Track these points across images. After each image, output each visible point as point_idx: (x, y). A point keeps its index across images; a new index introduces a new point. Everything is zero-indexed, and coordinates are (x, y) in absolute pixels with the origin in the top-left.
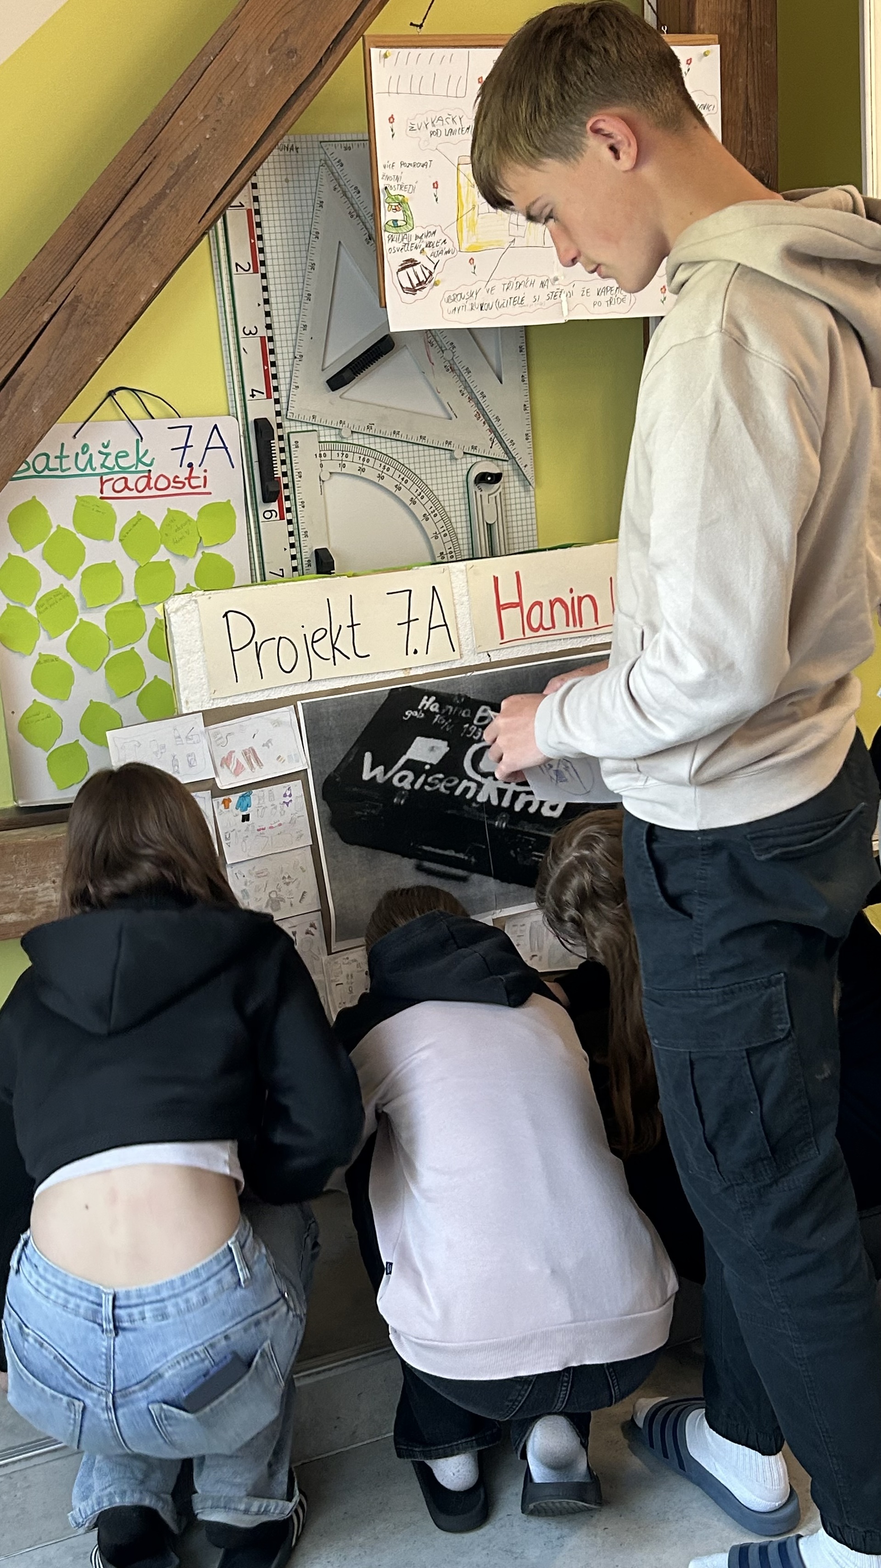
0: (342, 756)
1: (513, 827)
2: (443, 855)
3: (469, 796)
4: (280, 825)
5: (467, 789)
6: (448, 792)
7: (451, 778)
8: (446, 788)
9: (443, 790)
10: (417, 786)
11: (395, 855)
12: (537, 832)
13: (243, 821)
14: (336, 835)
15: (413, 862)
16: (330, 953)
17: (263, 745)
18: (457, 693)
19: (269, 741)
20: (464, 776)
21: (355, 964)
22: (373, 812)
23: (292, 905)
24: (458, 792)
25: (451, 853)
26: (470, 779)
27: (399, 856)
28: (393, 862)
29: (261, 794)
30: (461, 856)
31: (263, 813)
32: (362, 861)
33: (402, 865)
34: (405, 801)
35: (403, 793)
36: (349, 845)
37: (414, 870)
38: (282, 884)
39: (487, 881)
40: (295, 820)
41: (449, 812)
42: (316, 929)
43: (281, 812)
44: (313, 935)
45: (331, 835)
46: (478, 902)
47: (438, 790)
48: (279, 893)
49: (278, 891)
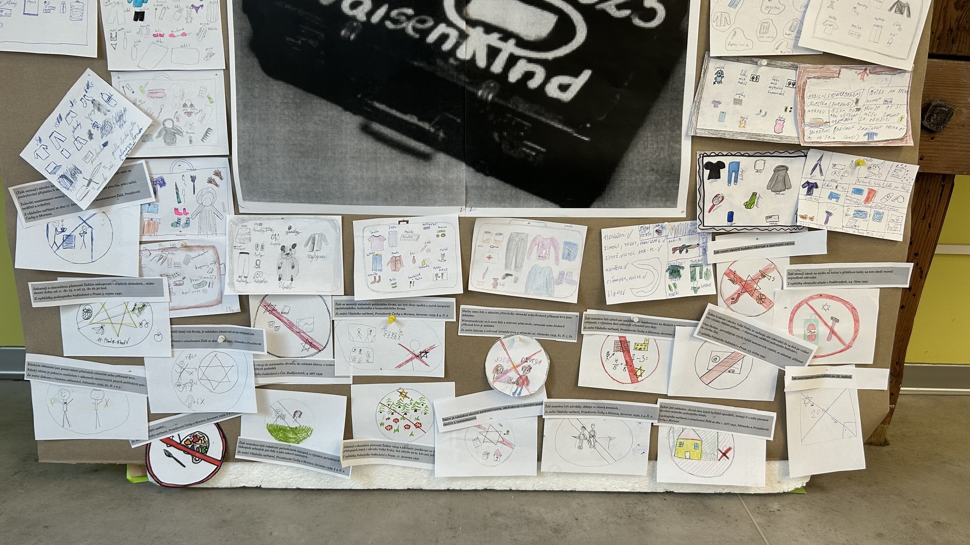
1: (501, 102)
2: (402, 120)
3: (447, 46)
4: (184, 34)
5: (444, 37)
6: (417, 36)
7: (424, 17)
8: (414, 29)
9: (410, 31)
10: (375, 19)
11: (334, 106)
12: (535, 116)
13: (135, 19)
14: (255, 62)
15: (357, 120)
16: (237, 212)
20: (442, 17)
21: (271, 233)
22: (311, 42)
23: (191, 141)
24: (432, 38)
25: (413, 119)
26: (450, 24)
27: (339, 108)
28: (330, 113)
30: (426, 126)
31: (162, 14)
32: (287, 103)
33: (342, 121)
34: (357, 36)
35: (355, 24)
36: (271, 79)
37: (358, 131)
38: (181, 113)
39: (456, 166)
40: (205, 33)
41: (416, 63)
42: (221, 179)
43: (187, 19)
44: (217, 185)
45: (249, 61)
46: (442, 190)
47: (403, 30)
48: (176, 124)
49: (175, 120)
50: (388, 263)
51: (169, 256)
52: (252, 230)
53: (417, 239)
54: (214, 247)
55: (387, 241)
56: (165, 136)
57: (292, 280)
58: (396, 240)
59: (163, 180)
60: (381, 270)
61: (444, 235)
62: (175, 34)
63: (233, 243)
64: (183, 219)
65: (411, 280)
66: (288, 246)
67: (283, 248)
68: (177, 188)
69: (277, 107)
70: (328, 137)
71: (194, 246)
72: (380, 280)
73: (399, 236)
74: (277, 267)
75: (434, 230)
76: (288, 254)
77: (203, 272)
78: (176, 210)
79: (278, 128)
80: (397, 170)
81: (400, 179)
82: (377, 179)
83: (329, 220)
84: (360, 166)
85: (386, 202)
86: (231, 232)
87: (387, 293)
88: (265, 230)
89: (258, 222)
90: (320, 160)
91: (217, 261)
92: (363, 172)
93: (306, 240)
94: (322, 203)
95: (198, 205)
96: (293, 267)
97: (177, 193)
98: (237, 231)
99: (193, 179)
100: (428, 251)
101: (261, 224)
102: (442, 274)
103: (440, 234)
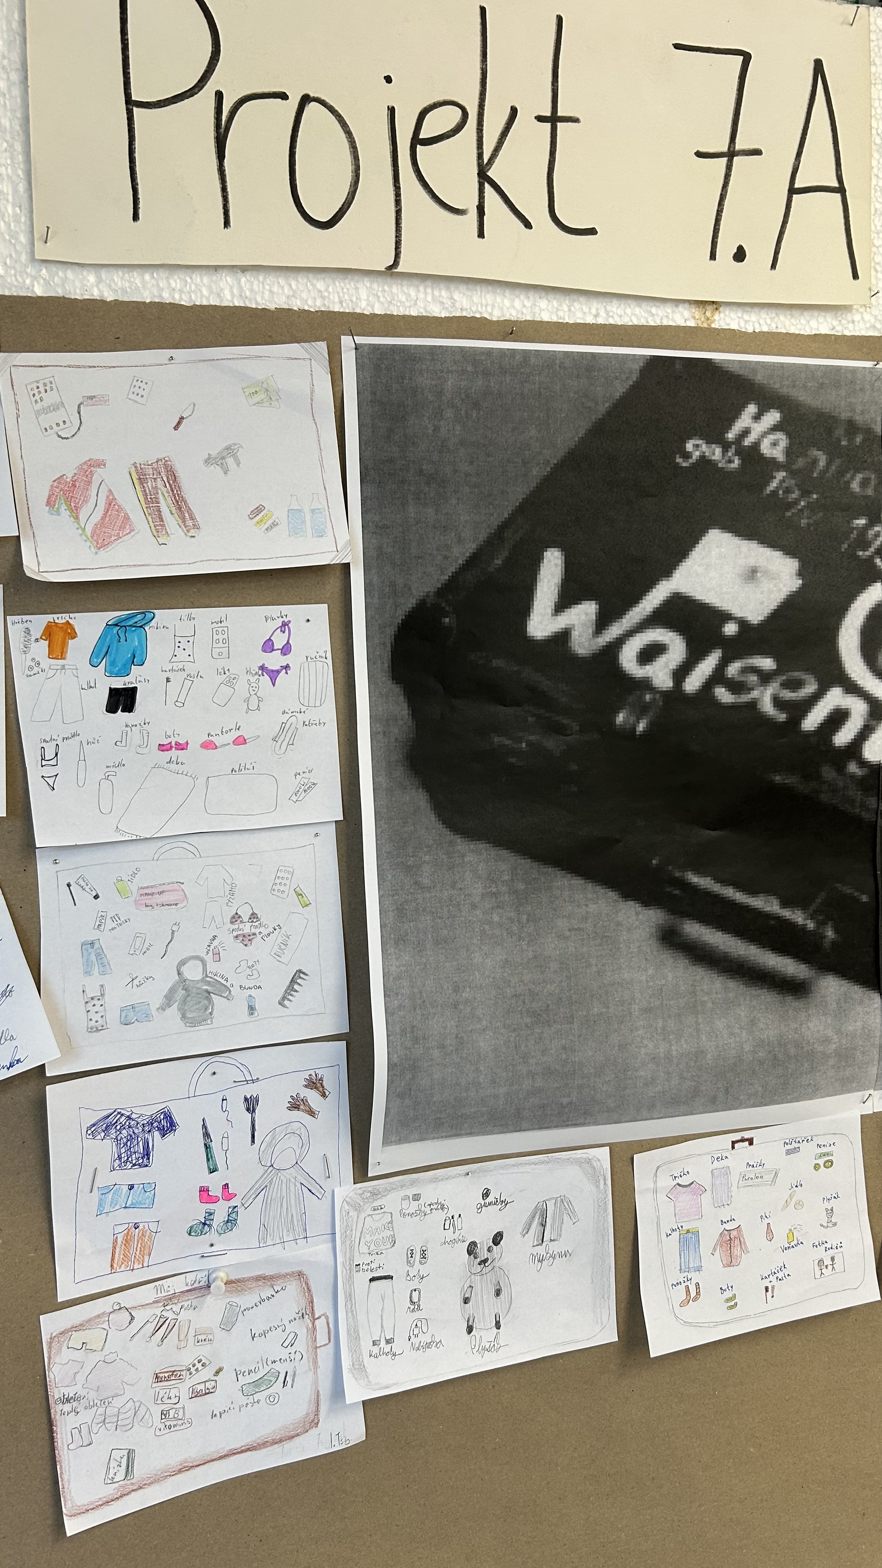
0: (470, 547)
2: (747, 909)
3: (843, 737)
4: (240, 741)
5: (838, 718)
6: (782, 717)
7: (796, 674)
8: (777, 702)
9: (767, 707)
10: (693, 683)
11: (601, 891)
13: (112, 708)
14: (420, 799)
15: (652, 918)
16: (361, 1171)
17: (208, 461)
18: (845, 416)
19: (230, 450)
20: (834, 674)
21: (440, 1216)
22: (550, 743)
23: (252, 1009)
24: (812, 721)
25: (770, 904)
26: (852, 688)
27: (614, 894)
28: (592, 908)
29: (185, 629)
30: (798, 917)
31: (184, 692)
32: (495, 895)
33: (619, 924)
34: (651, 725)
35: (648, 697)
36: (458, 840)
37: (654, 943)
38: (226, 939)
39: (861, 1002)
40: (294, 735)
41: (778, 778)
42: (324, 1095)
43: (247, 700)
44: (311, 1113)
45: (407, 798)
46: (831, 1062)
47: (753, 705)
48: (212, 967)
49: (209, 958)
50: (715, 1249)
51: (184, 1316)
52: (396, 1216)
53: (774, 1181)
54: (300, 1274)
55: (709, 1192)
56: (184, 1002)
57: (498, 1325)
58: (729, 1190)
59: (168, 1117)
60: (699, 1269)
61: (829, 1164)
62: (216, 740)
63: (352, 1259)
64: (221, 1210)
65: (766, 1283)
66: (484, 1239)
67: (472, 1250)
68: (206, 1135)
69: (474, 906)
70: (589, 966)
71: (249, 1279)
72: (698, 1293)
73: (734, 1178)
74: (459, 1300)
75: (809, 1153)
76: (484, 1261)
77: (272, 1347)
78: (204, 1190)
79: (477, 958)
80: (741, 1028)
81: (747, 1047)
82: (700, 1053)
83: (579, 1162)
84: (664, 1028)
85: (714, 1104)
86: (347, 1227)
87: (717, 1324)
88: (428, 1210)
89: (410, 1192)
90: (576, 1026)
91: (309, 1312)
92: (670, 1042)
93: (525, 1218)
94: (567, 1126)
95: (262, 1170)
96: (498, 1293)
97: (207, 1147)
98: (360, 1225)
99: (251, 1105)
100: (799, 1205)
101: (416, 1197)
102: (833, 1259)
103: (821, 1162)
